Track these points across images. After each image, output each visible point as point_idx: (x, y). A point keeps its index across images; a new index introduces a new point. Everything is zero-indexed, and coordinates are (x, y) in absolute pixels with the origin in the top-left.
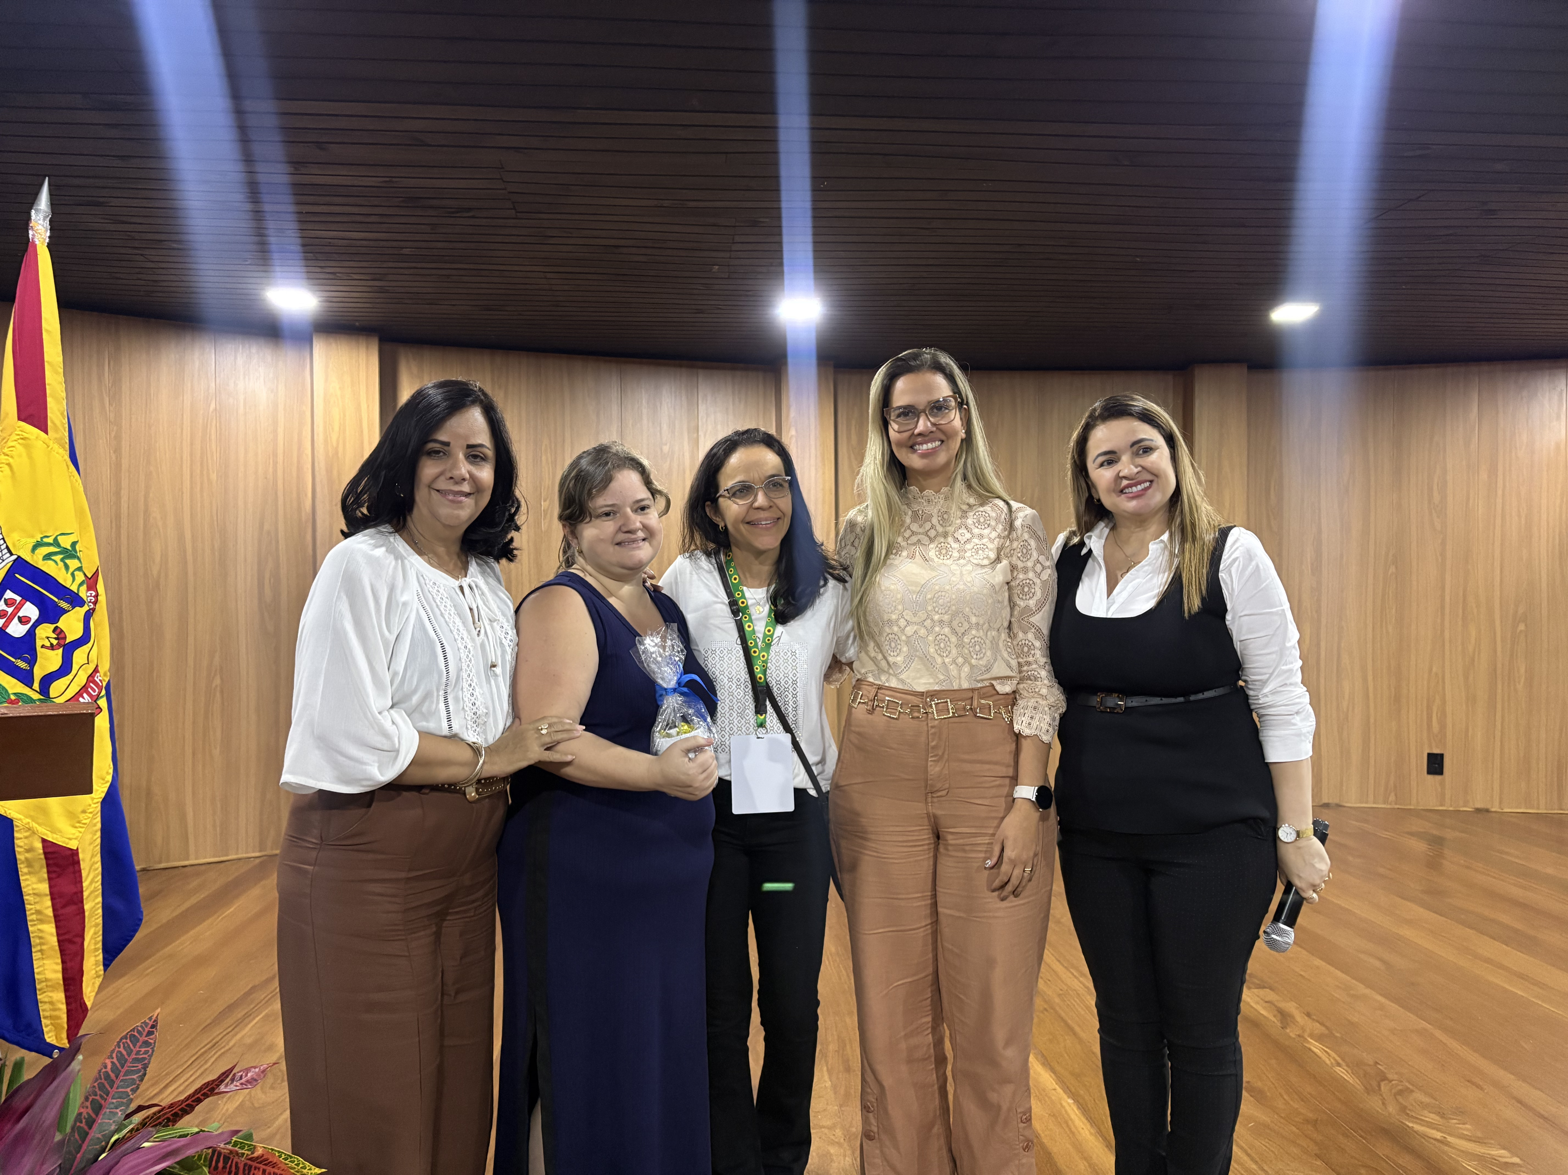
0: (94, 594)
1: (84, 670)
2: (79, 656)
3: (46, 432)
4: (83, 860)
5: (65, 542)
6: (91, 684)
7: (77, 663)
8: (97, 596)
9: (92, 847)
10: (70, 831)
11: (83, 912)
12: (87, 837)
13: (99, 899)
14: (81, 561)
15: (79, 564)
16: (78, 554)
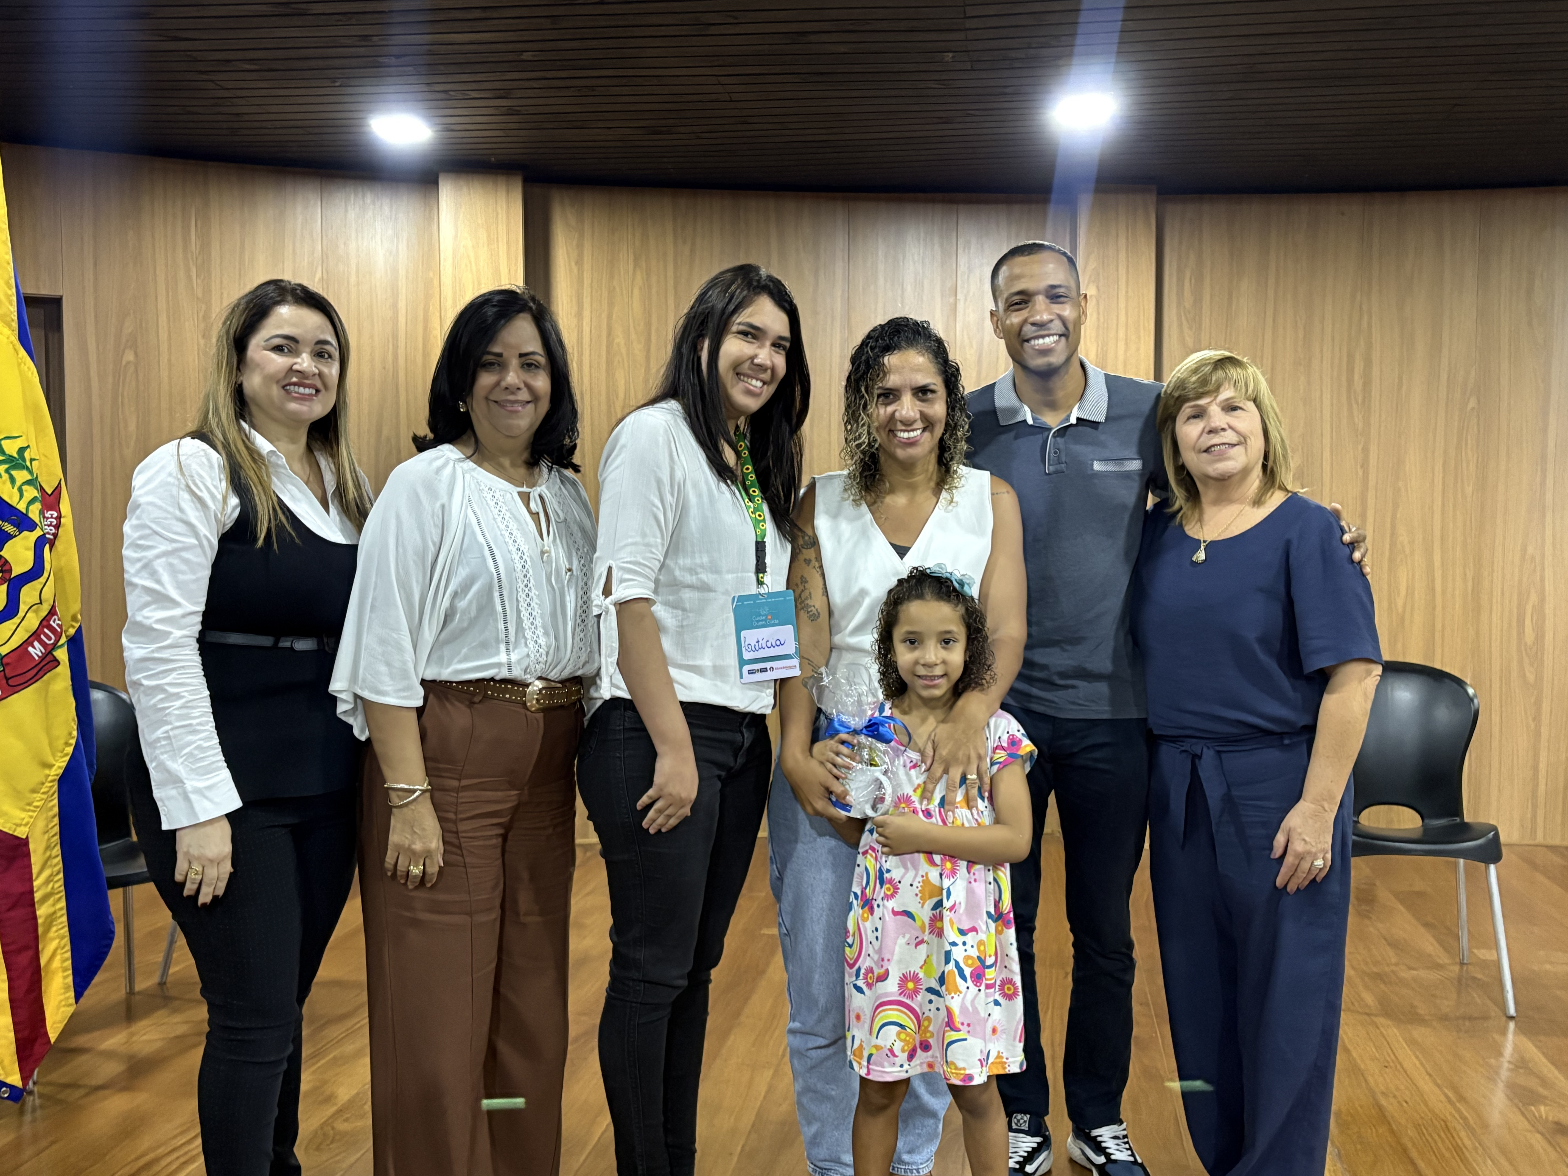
0: (55, 514)
1: (36, 612)
2: (28, 594)
4: (35, 851)
6: (46, 630)
7: (24, 603)
8: (59, 517)
9: (46, 836)
10: (19, 815)
11: (35, 918)
12: (41, 824)
13: (63, 904)
14: (31, 472)
15: (29, 477)
16: (28, 464)
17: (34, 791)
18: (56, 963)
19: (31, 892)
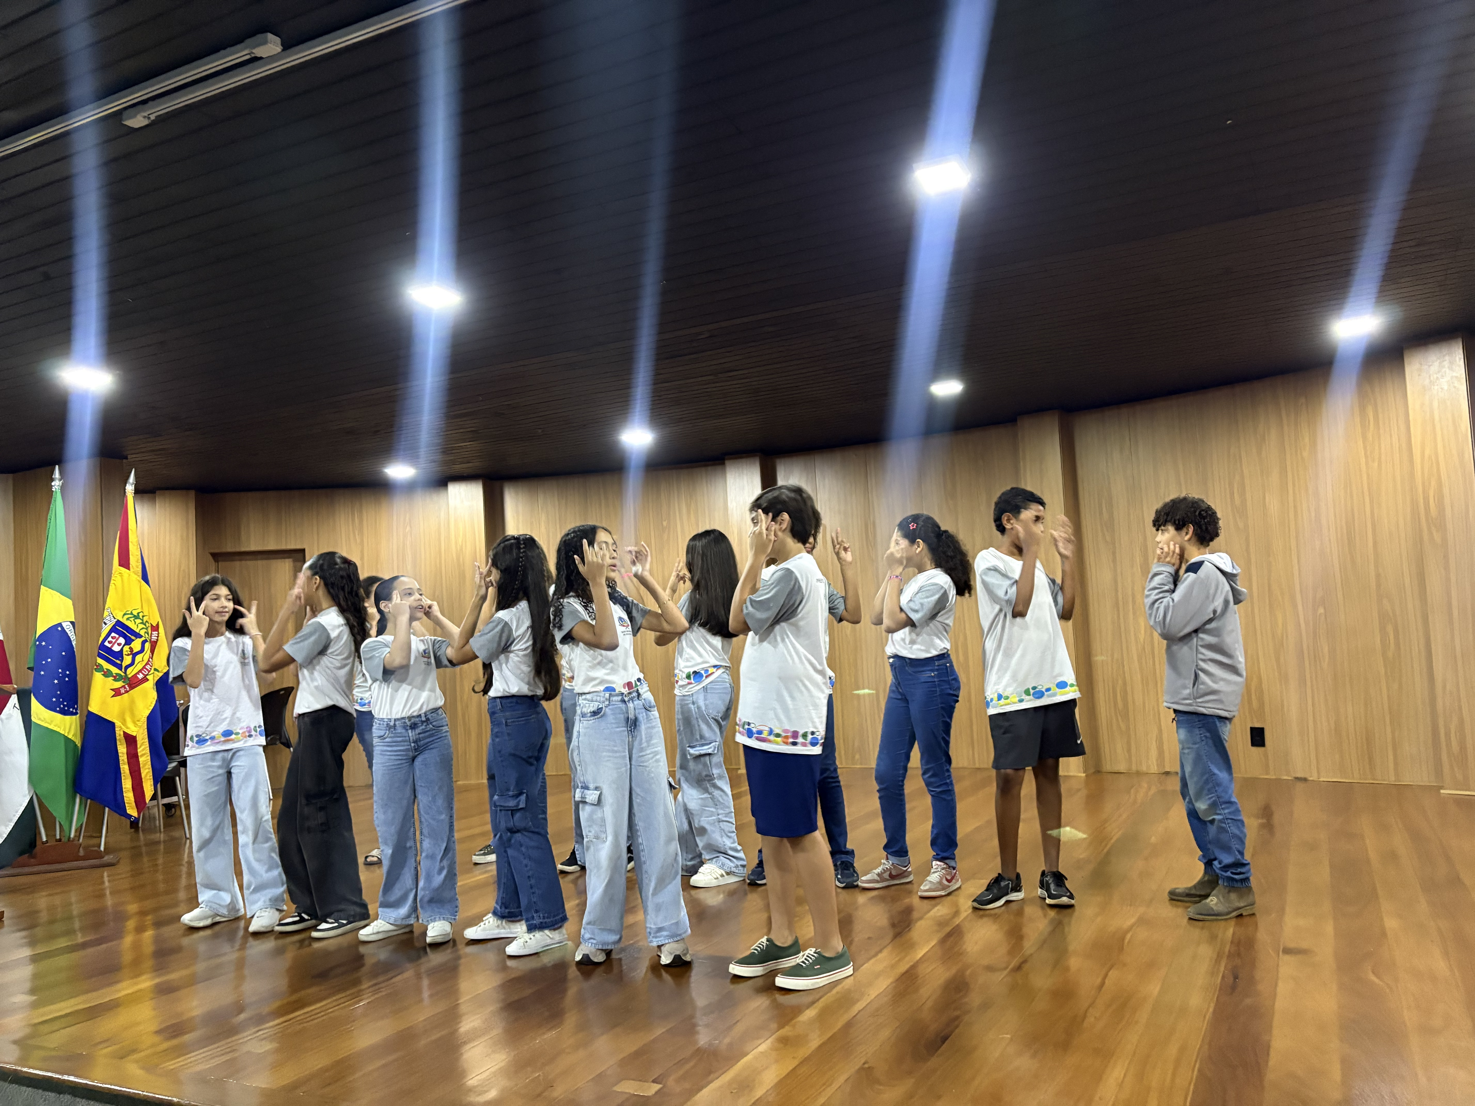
1: (141, 664)
2: (138, 658)
3: (129, 569)
4: (139, 740)
5: (135, 613)
6: (144, 669)
9: (143, 736)
10: (136, 729)
11: (138, 761)
12: (141, 731)
13: (149, 758)
14: (142, 620)
15: (141, 621)
16: (141, 617)
17: (138, 721)
18: (148, 777)
19: (137, 753)
